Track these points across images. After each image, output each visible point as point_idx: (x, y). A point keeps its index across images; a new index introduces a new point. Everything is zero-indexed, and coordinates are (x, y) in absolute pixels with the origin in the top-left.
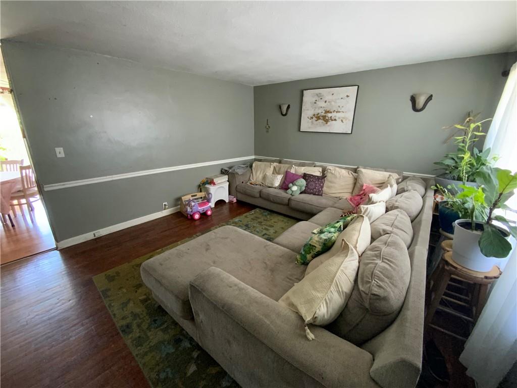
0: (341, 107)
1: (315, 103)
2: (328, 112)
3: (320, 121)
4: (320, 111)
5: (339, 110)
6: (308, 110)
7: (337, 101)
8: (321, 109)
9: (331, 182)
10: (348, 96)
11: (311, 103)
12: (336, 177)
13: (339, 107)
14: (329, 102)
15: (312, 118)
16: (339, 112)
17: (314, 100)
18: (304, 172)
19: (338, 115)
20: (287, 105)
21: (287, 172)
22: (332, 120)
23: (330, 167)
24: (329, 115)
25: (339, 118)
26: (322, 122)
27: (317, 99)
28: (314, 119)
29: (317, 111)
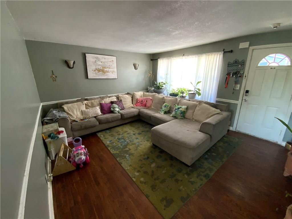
0: (110, 65)
1: (95, 62)
2: (105, 68)
3: (100, 72)
4: (99, 67)
5: (110, 67)
6: (91, 66)
7: (108, 63)
8: (100, 66)
9: (125, 102)
10: (112, 61)
11: (92, 62)
12: (126, 99)
13: (109, 65)
14: (104, 63)
15: (95, 71)
16: (110, 68)
17: (94, 60)
18: (110, 101)
19: (110, 70)
20: (73, 61)
21: (101, 104)
22: (107, 72)
23: (120, 95)
24: (105, 69)
25: (111, 71)
26: (102, 73)
27: (96, 60)
28: (97, 71)
29: (98, 67)
